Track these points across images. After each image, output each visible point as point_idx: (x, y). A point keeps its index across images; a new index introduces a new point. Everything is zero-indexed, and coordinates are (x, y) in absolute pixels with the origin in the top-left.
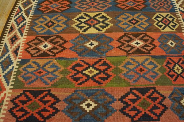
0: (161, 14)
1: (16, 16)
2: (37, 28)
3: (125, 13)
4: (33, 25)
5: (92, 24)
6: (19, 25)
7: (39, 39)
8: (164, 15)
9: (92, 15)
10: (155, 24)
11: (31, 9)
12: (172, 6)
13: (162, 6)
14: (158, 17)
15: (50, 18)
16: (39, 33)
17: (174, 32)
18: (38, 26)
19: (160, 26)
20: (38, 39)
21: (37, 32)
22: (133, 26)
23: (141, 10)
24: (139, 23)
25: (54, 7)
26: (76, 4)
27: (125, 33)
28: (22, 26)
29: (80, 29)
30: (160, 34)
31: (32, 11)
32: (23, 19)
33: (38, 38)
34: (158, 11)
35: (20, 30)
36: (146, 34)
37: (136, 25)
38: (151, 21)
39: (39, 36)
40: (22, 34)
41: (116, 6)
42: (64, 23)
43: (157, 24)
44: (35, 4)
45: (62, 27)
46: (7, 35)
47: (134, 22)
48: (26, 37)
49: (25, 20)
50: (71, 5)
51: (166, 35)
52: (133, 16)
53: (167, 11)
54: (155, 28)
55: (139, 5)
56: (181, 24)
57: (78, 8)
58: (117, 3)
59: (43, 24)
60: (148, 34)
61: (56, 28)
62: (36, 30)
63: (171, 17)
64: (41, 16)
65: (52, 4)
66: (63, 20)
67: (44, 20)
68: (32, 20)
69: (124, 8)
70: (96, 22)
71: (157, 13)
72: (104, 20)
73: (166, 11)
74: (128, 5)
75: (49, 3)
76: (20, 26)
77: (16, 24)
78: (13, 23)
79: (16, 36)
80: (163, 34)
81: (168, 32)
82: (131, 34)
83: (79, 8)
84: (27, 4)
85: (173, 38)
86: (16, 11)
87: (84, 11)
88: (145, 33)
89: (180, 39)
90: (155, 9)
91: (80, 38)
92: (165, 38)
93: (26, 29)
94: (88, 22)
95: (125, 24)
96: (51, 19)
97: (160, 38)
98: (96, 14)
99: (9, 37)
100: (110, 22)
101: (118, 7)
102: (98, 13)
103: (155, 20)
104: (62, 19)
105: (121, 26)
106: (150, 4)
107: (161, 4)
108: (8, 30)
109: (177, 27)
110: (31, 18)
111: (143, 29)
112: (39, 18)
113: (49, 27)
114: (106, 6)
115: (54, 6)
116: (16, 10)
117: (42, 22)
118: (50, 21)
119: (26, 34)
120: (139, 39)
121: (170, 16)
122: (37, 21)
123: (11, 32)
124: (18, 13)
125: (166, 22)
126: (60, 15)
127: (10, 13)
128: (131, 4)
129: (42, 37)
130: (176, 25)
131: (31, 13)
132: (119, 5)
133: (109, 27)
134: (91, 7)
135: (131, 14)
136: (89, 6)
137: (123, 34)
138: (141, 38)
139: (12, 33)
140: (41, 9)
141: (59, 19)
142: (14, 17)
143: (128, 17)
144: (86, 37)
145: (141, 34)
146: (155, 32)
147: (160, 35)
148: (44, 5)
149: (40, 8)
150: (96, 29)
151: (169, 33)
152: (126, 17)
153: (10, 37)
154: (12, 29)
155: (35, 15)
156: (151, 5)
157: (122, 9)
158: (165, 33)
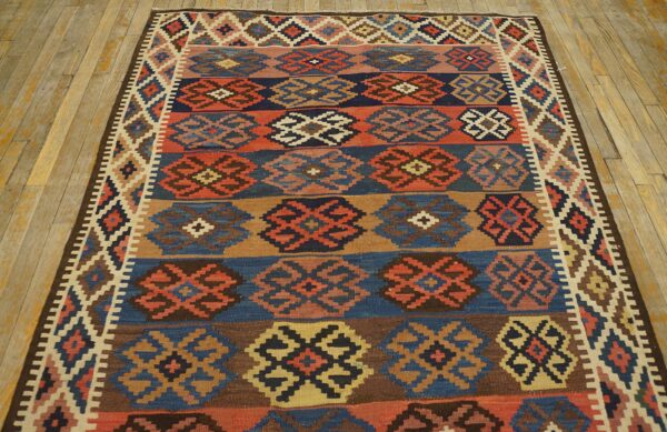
0: (523, 320)
1: (60, 327)
2: (131, 379)
3: (411, 324)
4: (118, 366)
5: (308, 371)
6: (73, 365)
7: (141, 424)
8: (532, 322)
9: (307, 331)
10: (503, 364)
11: (110, 303)
12: (557, 287)
13: (525, 287)
14: (513, 334)
15: (172, 343)
16: (139, 401)
17: (563, 390)
18: (134, 372)
19: (520, 369)
20: (137, 424)
21: (132, 398)
22: (435, 373)
23: (461, 308)
24: (455, 361)
25: (185, 295)
26: (255, 288)
27: (410, 402)
28: (81, 371)
29: (269, 388)
30: (517, 401)
31: (113, 309)
32: (84, 343)
33: (136, 420)
34: (514, 309)
35: (77, 385)
36: (474, 404)
37: (445, 372)
38: (493, 351)
39: (139, 413)
40: (82, 404)
41: (382, 292)
42: (217, 364)
43: (510, 363)
44: (123, 281)
45: (211, 378)
46: (30, 404)
47: (439, 356)
48: (95, 416)
49: (91, 345)
50: (240, 290)
51: (538, 402)
52: (437, 334)
53: (542, 307)
54: (503, 379)
55: (454, 288)
56: (583, 357)
57: (261, 302)
58: (386, 280)
59: (150, 367)
60: (483, 401)
61: (194, 383)
62: (130, 390)
63: (552, 332)
64: (144, 334)
65: (178, 284)
66: (215, 351)
67: (155, 350)
68: (113, 347)
69: (409, 303)
70: (320, 362)
71: (512, 319)
72: (345, 352)
73: (538, 308)
74: (422, 290)
75: (169, 279)
76: (75, 371)
77: (62, 362)
78: (50, 357)
79: (62, 410)
80: (529, 400)
81: (544, 391)
82: (427, 407)
83: (266, 305)
84: (95, 278)
85: (558, 413)
86: (61, 307)
87: (282, 315)
88: (471, 399)
89: (580, 418)
90: (504, 301)
91: (271, 425)
92: (535, 415)
93: (95, 384)
94: (296, 362)
95: (412, 366)
96: (175, 346)
97: (518, 416)
98: (319, 331)
99: (37, 416)
100: (364, 360)
101: (389, 298)
102: (325, 325)
103: (503, 345)
104: (211, 347)
105: (397, 377)
106: (491, 282)
107: (523, 281)
108: (36, 384)
109: (570, 369)
110: (111, 337)
111: (467, 386)
112: (139, 340)
113: (171, 377)
114: (352, 294)
115: (185, 292)
116: (61, 303)
117: (146, 357)
118: (175, 356)
119: (97, 404)
120: (455, 423)
121: (551, 327)
122: (130, 353)
123: (44, 395)
124: (66, 314)
125: (538, 350)
126: (204, 331)
127: (39, 314)
128: (432, 282)
129: (149, 418)
130: (568, 360)
131: (110, 318)
132: (391, 292)
133: (360, 379)
134: (304, 299)
135: (430, 328)
136: (298, 295)
137: (403, 405)
138: (460, 418)
139: (48, 398)
140: (142, 301)
141: (203, 346)
142: (56, 334)
143: (422, 339)
144: (290, 421)
145: (460, 404)
146: (504, 394)
147: (521, 403)
148: (151, 286)
149: (139, 297)
150: (319, 390)
151: (545, 396)
152: (415, 339)
153: (42, 416)
154: (49, 382)
155: (124, 327)
156: (493, 286)
157: (404, 306)
158: (535, 397)
